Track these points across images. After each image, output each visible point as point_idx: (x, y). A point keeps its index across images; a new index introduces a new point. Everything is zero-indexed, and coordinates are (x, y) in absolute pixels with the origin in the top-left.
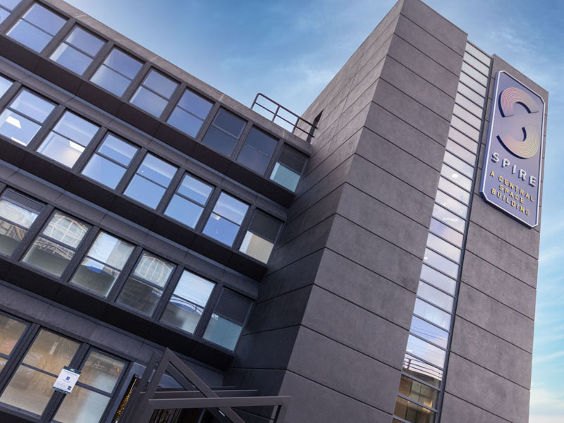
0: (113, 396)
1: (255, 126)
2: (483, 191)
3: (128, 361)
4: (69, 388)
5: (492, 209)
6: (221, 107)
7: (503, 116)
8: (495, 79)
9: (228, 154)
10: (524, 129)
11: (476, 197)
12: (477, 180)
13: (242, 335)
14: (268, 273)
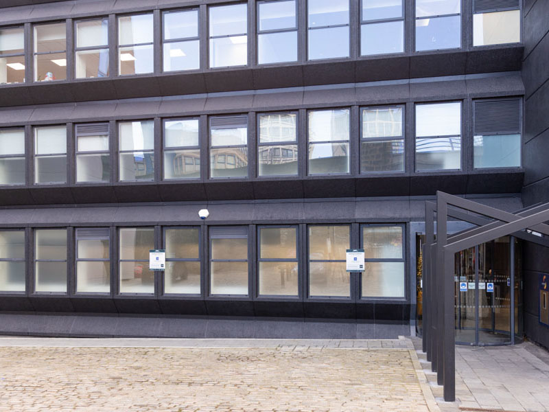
0: (406, 260)
3: (404, 224)
4: (361, 266)
13: (523, 145)
14: (527, 52)
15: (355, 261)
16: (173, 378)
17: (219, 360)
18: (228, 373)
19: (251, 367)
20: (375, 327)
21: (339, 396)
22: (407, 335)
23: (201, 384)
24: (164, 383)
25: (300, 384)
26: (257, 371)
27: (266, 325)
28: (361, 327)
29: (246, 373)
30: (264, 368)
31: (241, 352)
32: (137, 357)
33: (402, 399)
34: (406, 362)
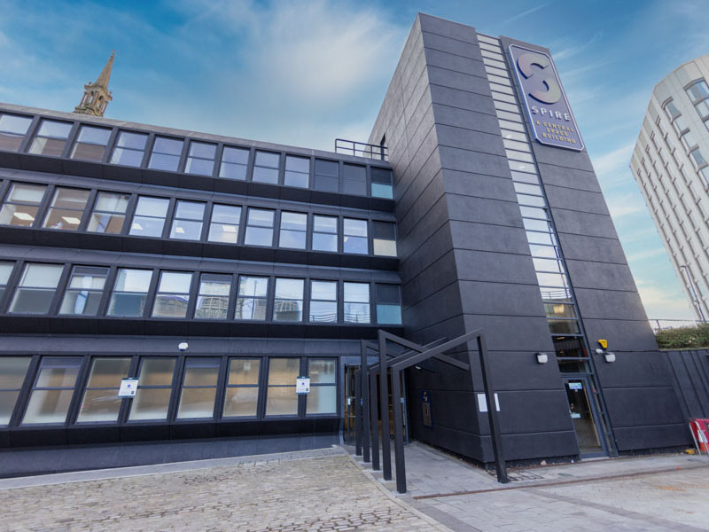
0: (338, 384)
1: (345, 163)
2: (537, 137)
3: (337, 358)
4: (307, 390)
5: (549, 148)
6: (316, 159)
7: (526, 78)
8: (509, 53)
9: (335, 190)
10: (544, 82)
11: (534, 145)
12: (528, 132)
13: (403, 311)
14: (400, 263)
15: (303, 385)
16: (141, 510)
17: (186, 483)
18: (201, 496)
19: (222, 486)
20: (314, 440)
21: (318, 503)
22: (338, 443)
23: (176, 513)
24: (131, 518)
25: (278, 496)
26: (229, 490)
27: (225, 445)
28: (304, 440)
29: (220, 493)
30: (234, 486)
31: (206, 473)
32: (89, 492)
33: (368, 497)
34: (351, 465)
